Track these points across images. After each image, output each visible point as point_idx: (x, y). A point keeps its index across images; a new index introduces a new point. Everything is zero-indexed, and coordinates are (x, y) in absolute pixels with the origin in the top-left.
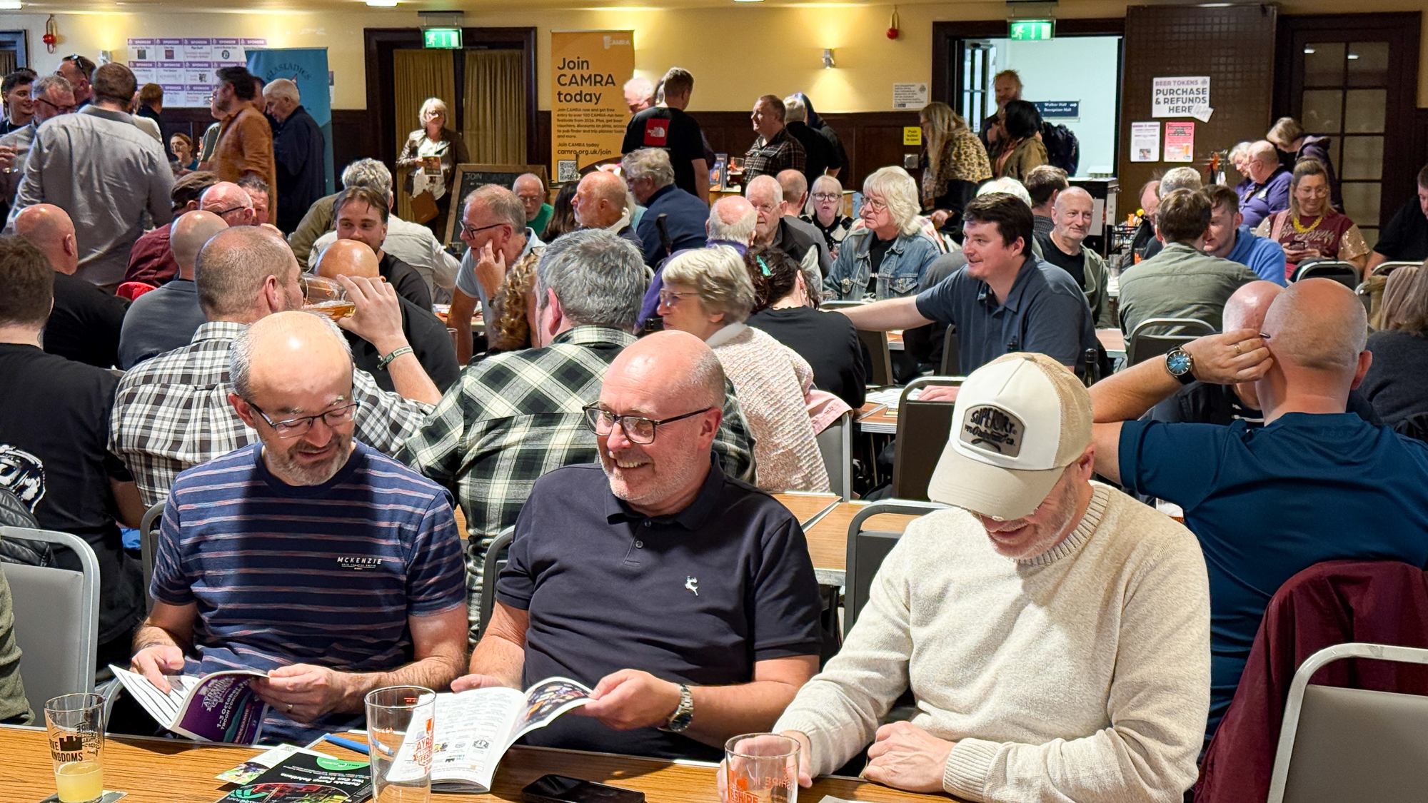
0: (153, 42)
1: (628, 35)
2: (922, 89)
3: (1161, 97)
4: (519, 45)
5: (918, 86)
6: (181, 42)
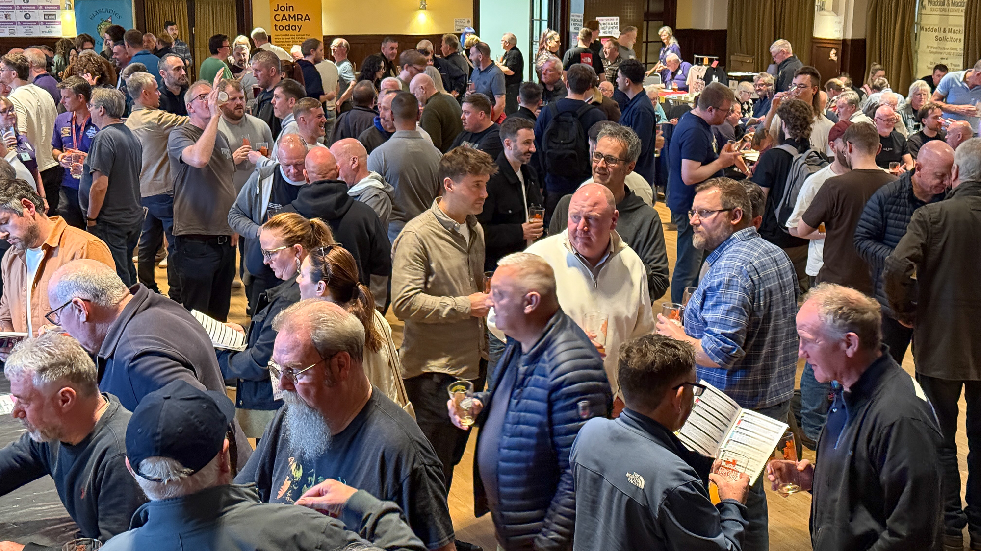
3: (602, 27)
5: (467, 20)
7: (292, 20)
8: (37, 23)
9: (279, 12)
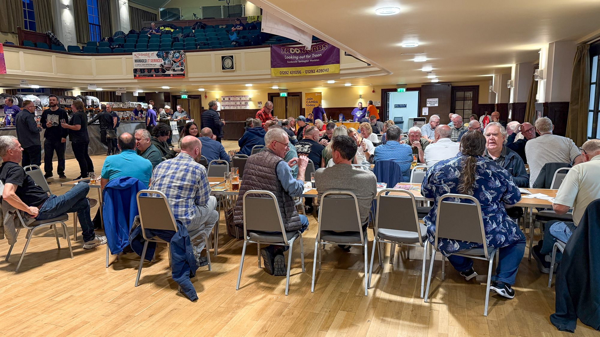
0: (226, 97)
1: (321, 93)
2: (379, 102)
3: (428, 103)
4: (299, 96)
5: (378, 101)
6: (232, 96)
7: (312, 103)
8: (243, 105)
9: (308, 100)
